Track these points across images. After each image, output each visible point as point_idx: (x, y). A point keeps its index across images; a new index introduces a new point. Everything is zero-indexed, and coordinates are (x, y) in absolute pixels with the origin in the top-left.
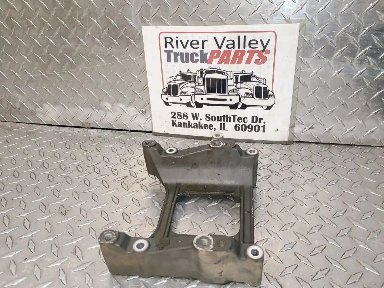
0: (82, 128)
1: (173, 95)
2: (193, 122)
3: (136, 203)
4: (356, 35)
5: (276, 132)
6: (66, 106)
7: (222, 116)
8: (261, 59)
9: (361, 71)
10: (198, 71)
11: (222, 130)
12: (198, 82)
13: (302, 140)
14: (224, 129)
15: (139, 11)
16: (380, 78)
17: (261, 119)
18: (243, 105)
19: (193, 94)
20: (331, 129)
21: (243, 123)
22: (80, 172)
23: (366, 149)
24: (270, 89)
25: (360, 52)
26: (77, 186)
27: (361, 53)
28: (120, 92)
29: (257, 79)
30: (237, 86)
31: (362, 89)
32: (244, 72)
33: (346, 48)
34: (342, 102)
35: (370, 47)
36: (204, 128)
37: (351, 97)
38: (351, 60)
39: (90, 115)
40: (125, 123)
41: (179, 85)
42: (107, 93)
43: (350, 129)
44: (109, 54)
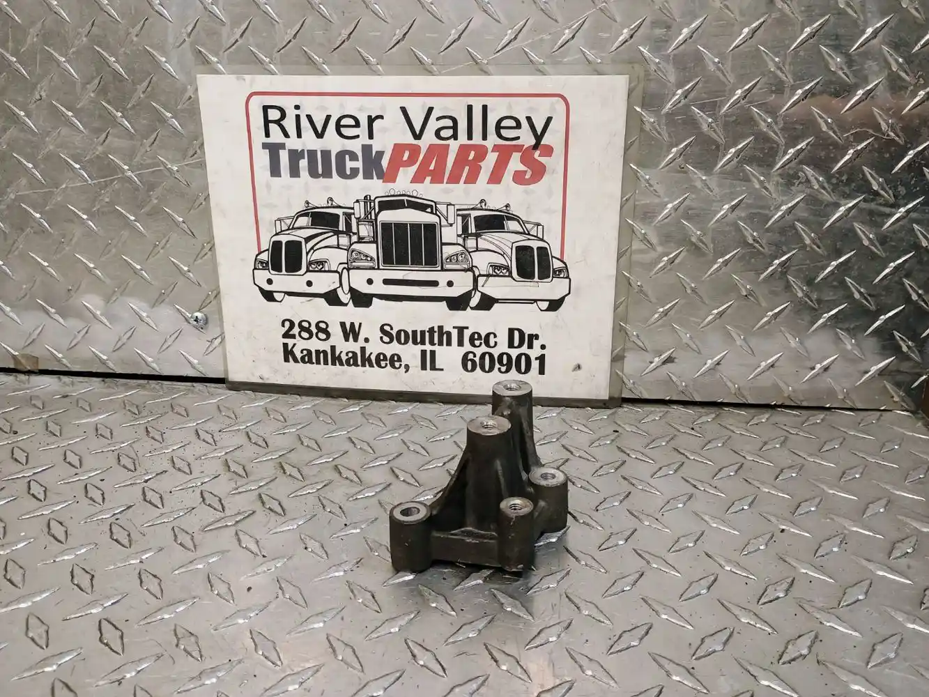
0: (14, 374)
1: (286, 271)
2: (344, 347)
3: (152, 589)
4: (772, 109)
5: (575, 372)
7: (427, 329)
8: (529, 170)
9: (790, 205)
10: (357, 201)
11: (426, 369)
12: (357, 233)
13: (646, 396)
14: (433, 368)
15: (191, 33)
16: (838, 224)
17: (533, 337)
18: (484, 295)
19: (344, 268)
20: (718, 364)
21: (484, 349)
23: (814, 416)
24: (556, 253)
25: (785, 153)
27: (787, 157)
28: (129, 264)
29: (520, 224)
30: (466, 246)
31: (794, 252)
32: (485, 205)
33: (748, 144)
34: (745, 287)
35: (809, 140)
36: (375, 365)
37: (765, 274)
38: (762, 174)
39: (39, 334)
40: (144, 355)
41: (303, 241)
42: (92, 266)
43: (768, 361)
44: (102, 152)
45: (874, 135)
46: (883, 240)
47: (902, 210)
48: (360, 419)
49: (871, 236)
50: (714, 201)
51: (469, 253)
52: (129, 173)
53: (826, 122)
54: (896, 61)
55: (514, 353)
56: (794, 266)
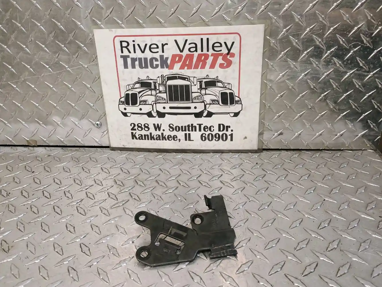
0: (28, 147)
1: (132, 105)
2: (155, 133)
3: (96, 231)
4: (321, 36)
5: (244, 140)
6: (6, 122)
7: (187, 125)
8: (225, 63)
9: (328, 73)
10: (159, 77)
11: (187, 141)
12: (159, 89)
13: (272, 147)
14: (190, 140)
15: (90, 13)
16: (347, 80)
17: (228, 127)
18: (208, 112)
19: (154, 103)
20: (300, 135)
21: (209, 132)
22: (26, 197)
23: (337, 153)
24: (237, 94)
25: (326, 53)
26: (23, 215)
27: (327, 54)
28: (70, 104)
29: (222, 84)
30: (201, 93)
31: (329, 91)
32: (209, 77)
33: (312, 50)
34: (310, 105)
35: (336, 47)
36: (167, 139)
37: (318, 100)
38: (317, 61)
39: (36, 132)
40: (77, 138)
41: (137, 93)
42: (56, 105)
43: (319, 133)
44: (57, 61)
45: (360, 45)
46: (364, 85)
47: (372, 73)
48: (162, 161)
49: (359, 84)
50: (298, 72)
51: (203, 95)
52: (69, 69)
53: (342, 40)
54: (370, 15)
56: (329, 96)
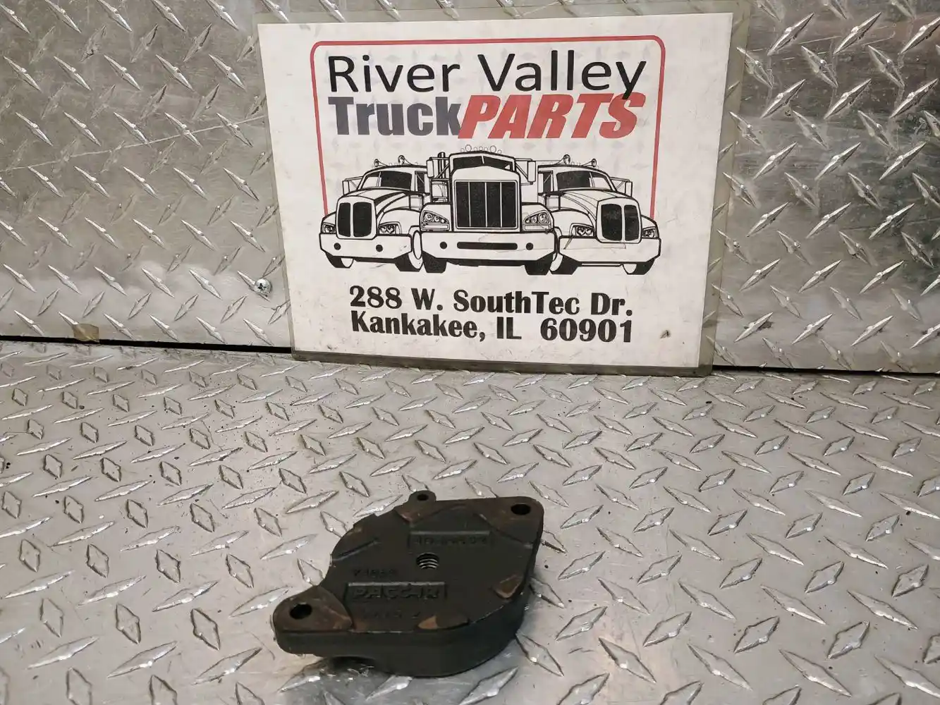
0: (74, 345)
1: (355, 235)
2: (417, 315)
3: (240, 574)
4: (891, 48)
5: (662, 339)
6: (21, 276)
7: (504, 295)
8: (618, 122)
9: (907, 155)
10: (431, 159)
11: (502, 338)
12: (430, 194)
13: (739, 363)
14: (510, 336)
17: (618, 302)
18: (565, 258)
19: (417, 231)
20: (820, 329)
21: (565, 315)
22: (54, 475)
23: (924, 383)
24: (646, 212)
25: (905, 97)
26: (40, 523)
27: (907, 101)
28: (190, 229)
29: (607, 181)
30: (548, 206)
31: (910, 206)
32: (569, 160)
33: (864, 87)
34: (853, 246)
35: (931, 83)
36: (449, 334)
37: (877, 231)
38: (879, 121)
39: (98, 303)
40: (206, 323)
41: (372, 202)
42: (151, 231)
43: (877, 325)
44: (158, 111)
48: (434, 391)
50: (823, 151)
51: (551, 212)
52: (188, 132)
55: (598, 320)
56: (909, 222)
